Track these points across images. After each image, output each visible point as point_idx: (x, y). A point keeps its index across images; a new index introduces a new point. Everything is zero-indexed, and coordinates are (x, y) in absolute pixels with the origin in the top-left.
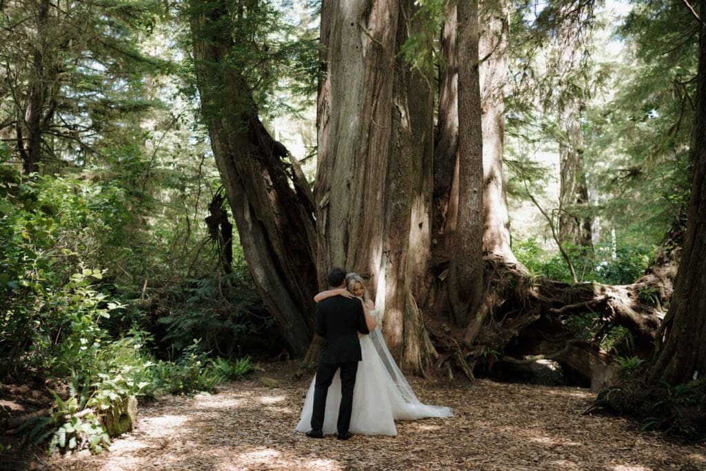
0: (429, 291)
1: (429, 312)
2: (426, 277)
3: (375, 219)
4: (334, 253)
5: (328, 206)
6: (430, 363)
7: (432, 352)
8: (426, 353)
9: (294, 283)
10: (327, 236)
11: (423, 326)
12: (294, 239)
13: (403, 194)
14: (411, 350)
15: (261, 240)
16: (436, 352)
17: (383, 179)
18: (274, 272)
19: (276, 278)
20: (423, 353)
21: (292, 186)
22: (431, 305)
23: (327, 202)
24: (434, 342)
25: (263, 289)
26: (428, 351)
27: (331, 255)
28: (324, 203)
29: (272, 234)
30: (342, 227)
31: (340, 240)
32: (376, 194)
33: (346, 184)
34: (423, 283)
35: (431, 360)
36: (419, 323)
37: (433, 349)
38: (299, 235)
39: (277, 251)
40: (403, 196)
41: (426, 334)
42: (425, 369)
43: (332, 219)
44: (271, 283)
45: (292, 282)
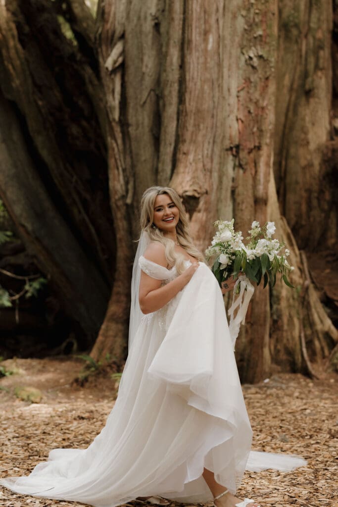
0: (327, 217)
1: (327, 256)
2: (321, 192)
3: (206, 87)
4: (137, 154)
5: (122, 68)
6: (322, 349)
7: (326, 329)
8: (315, 332)
9: (80, 212)
10: (124, 123)
11: (308, 282)
12: (75, 130)
13: (261, 36)
14: (286, 327)
15: (16, 136)
16: (333, 328)
17: (217, 10)
18: (43, 195)
19: (47, 204)
20: (309, 332)
21: (69, 34)
22: (332, 241)
23: (120, 60)
24: (329, 311)
25: (23, 226)
26: (319, 327)
27: (132, 158)
28: (115, 62)
29: (32, 125)
30: (148, 107)
31: (147, 129)
32: (206, 40)
33: (153, 23)
34: (315, 202)
35: (324, 344)
36: (301, 277)
37: (328, 323)
38: (84, 123)
39: (44, 153)
40: (261, 41)
41: (314, 297)
42: (313, 360)
43: (130, 92)
44: (39, 215)
45: (75, 211)
